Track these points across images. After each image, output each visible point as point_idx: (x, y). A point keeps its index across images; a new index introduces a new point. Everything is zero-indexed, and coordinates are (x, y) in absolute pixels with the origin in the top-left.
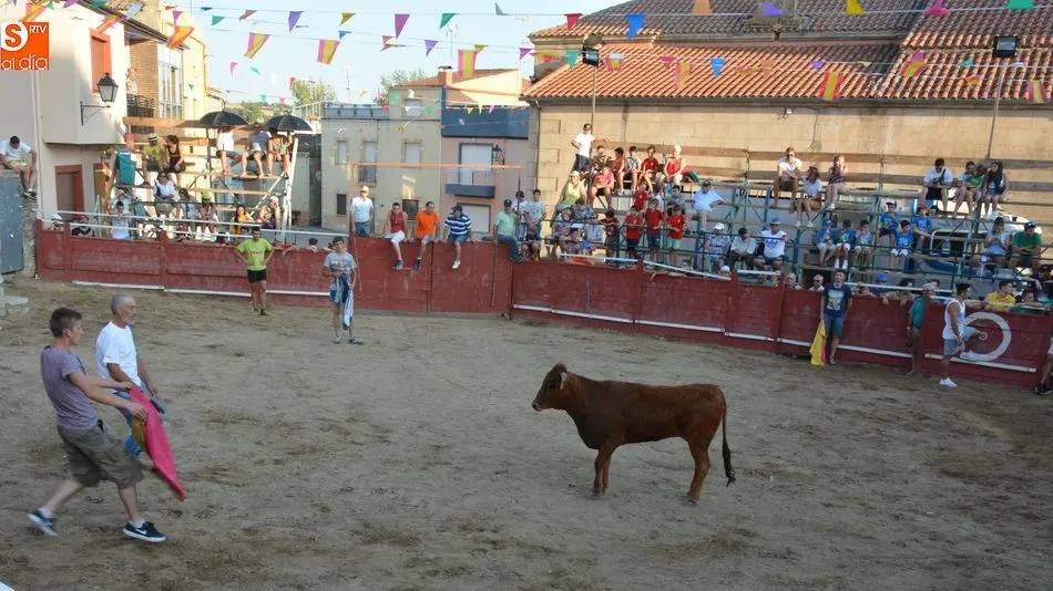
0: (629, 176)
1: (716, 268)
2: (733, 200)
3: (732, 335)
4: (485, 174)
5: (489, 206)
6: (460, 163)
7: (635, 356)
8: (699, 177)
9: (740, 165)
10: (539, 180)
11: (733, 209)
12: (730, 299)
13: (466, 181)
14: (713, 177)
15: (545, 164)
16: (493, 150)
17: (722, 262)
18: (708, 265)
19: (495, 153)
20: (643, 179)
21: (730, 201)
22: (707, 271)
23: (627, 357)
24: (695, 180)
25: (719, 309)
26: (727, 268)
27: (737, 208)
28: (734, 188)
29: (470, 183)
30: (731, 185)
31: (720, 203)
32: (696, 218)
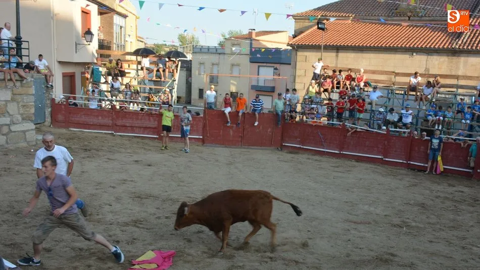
0: (338, 83)
1: (380, 128)
2: (388, 95)
3: (387, 159)
4: (270, 80)
5: (272, 96)
6: (258, 75)
7: (340, 169)
8: (372, 84)
9: (391, 79)
10: (296, 84)
11: (388, 100)
12: (386, 142)
13: (261, 84)
14: (379, 84)
15: (299, 76)
16: (274, 69)
17: (382, 124)
18: (376, 126)
19: (275, 70)
20: (345, 85)
21: (386, 96)
22: (375, 129)
23: (336, 169)
24: (370, 85)
25: (381, 147)
26: (385, 128)
27: (390, 99)
28: (388, 90)
29: (263, 85)
30: (387, 88)
31: (382, 97)
32: (370, 104)
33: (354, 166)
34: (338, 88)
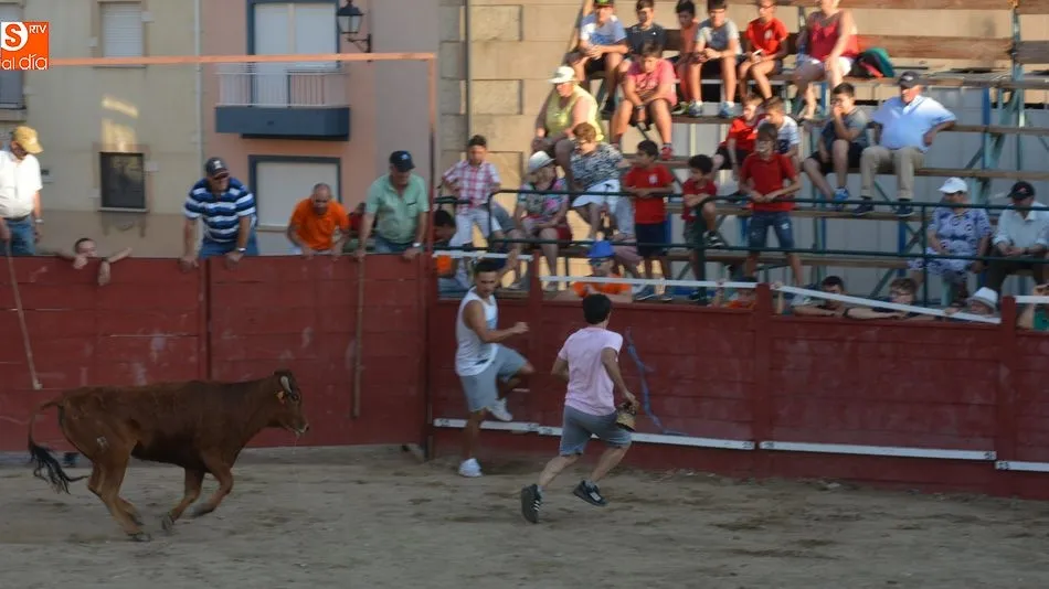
0: (713, 68)
1: (959, 296)
2: (986, 118)
3: (1015, 466)
4: (324, 75)
5: (336, 161)
6: (251, 50)
7: (770, 538)
8: (895, 62)
9: (990, 27)
10: (476, 88)
11: (990, 144)
12: (1004, 372)
13: (272, 97)
14: (930, 62)
15: (487, 44)
16: (341, 12)
17: (972, 278)
18: (938, 288)
19: (344, 21)
20: (750, 75)
21: (976, 119)
22: (936, 304)
23: (747, 540)
24: (886, 70)
25: (978, 399)
26: (987, 295)
27: (999, 138)
28: (984, 86)
29: (283, 104)
30: (976, 76)
31: (951, 127)
32: (888, 167)
33: (840, 518)
34: (711, 94)
